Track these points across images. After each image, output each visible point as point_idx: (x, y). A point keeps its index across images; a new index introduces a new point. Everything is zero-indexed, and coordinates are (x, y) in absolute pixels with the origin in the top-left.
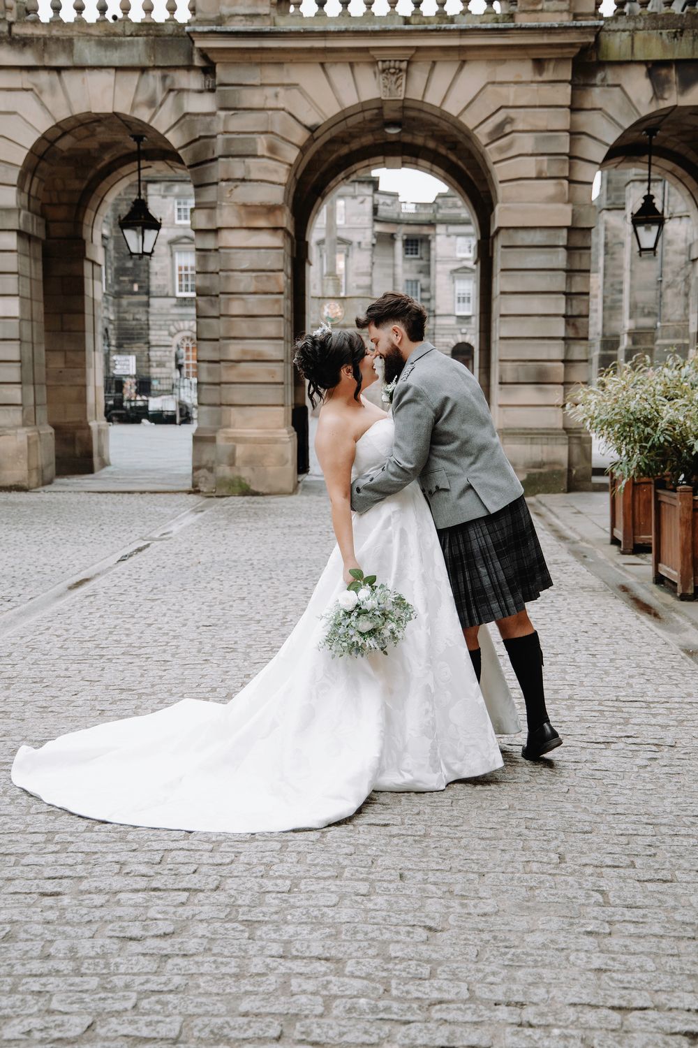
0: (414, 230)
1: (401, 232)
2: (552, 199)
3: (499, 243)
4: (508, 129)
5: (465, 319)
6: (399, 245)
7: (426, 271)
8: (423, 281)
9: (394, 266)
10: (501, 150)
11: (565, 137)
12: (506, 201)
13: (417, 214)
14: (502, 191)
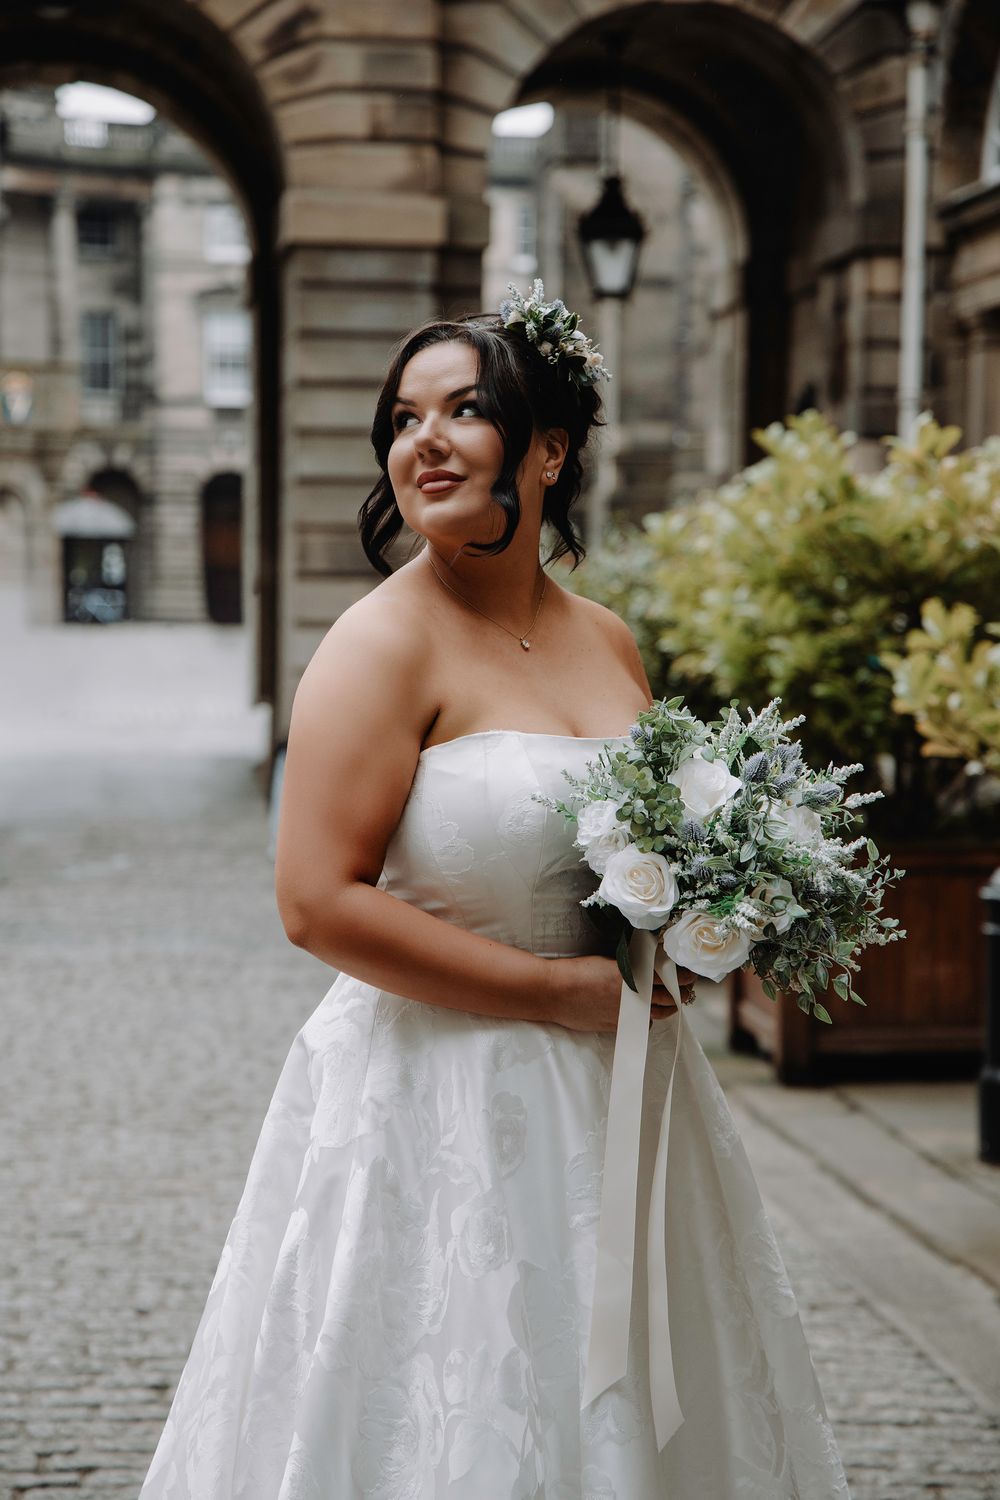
0: (99, 186)
1: (71, 189)
2: (406, 186)
3: (295, 272)
4: (306, 31)
5: (227, 414)
6: (64, 226)
7: (133, 286)
8: (126, 314)
9: (51, 275)
10: (294, 76)
11: (427, 58)
12: (306, 184)
13: (108, 148)
14: (298, 164)
